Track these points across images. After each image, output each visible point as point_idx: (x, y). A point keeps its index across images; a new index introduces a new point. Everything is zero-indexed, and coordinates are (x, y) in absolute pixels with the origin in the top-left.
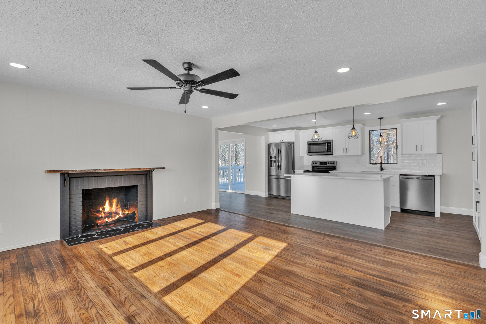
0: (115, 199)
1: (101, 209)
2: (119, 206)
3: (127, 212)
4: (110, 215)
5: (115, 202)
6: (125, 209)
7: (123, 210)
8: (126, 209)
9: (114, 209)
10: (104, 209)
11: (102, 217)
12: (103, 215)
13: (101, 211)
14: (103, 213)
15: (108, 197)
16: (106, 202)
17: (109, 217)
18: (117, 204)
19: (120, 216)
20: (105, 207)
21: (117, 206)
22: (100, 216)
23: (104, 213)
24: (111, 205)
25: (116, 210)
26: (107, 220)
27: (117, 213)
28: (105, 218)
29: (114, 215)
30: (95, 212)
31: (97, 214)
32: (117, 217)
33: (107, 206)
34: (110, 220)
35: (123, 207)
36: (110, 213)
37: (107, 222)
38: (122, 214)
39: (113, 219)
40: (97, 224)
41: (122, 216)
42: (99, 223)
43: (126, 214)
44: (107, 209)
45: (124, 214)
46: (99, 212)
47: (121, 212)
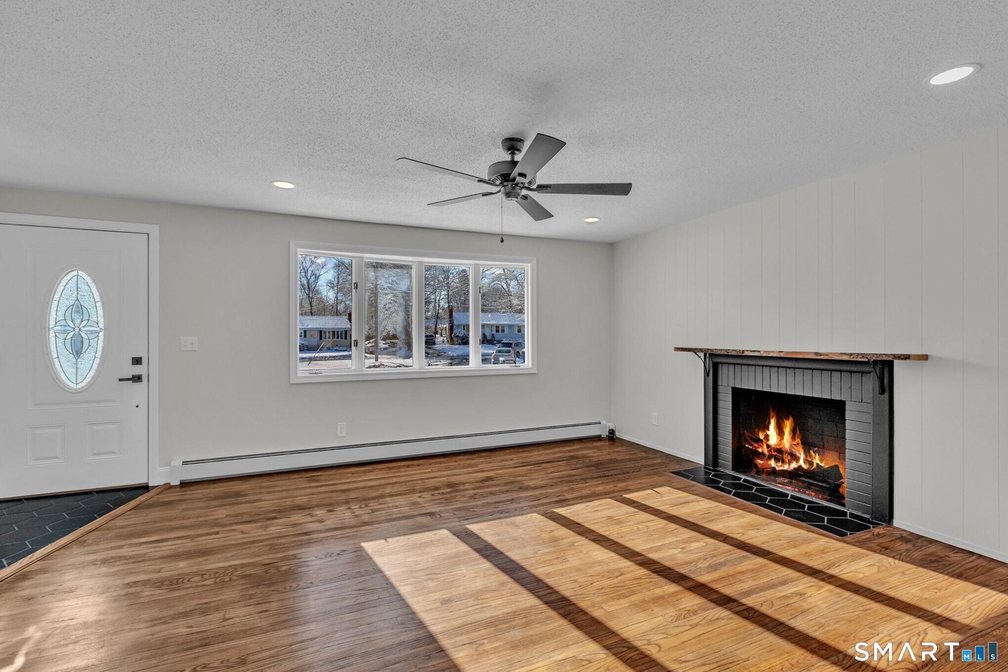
0: (788, 419)
1: (762, 437)
2: (798, 440)
3: (817, 460)
4: (779, 453)
5: (788, 425)
6: (812, 452)
7: (807, 453)
8: (815, 452)
9: (787, 443)
10: (767, 437)
11: (763, 454)
12: (766, 451)
13: (762, 441)
14: (765, 446)
15: (774, 411)
16: (769, 423)
17: (777, 460)
18: (793, 434)
19: (800, 467)
20: (768, 433)
21: (793, 438)
22: (760, 450)
23: (768, 446)
24: (780, 432)
25: (791, 447)
26: (772, 463)
27: (795, 458)
28: (770, 458)
29: (787, 458)
30: (751, 438)
31: (756, 445)
32: (794, 465)
33: (772, 431)
34: (779, 467)
35: (808, 446)
36: (780, 451)
37: (774, 468)
38: (806, 461)
39: (786, 467)
40: (756, 466)
41: (805, 467)
42: (759, 466)
43: (815, 465)
44: (773, 440)
45: (811, 463)
46: (759, 441)
47: (802, 456)
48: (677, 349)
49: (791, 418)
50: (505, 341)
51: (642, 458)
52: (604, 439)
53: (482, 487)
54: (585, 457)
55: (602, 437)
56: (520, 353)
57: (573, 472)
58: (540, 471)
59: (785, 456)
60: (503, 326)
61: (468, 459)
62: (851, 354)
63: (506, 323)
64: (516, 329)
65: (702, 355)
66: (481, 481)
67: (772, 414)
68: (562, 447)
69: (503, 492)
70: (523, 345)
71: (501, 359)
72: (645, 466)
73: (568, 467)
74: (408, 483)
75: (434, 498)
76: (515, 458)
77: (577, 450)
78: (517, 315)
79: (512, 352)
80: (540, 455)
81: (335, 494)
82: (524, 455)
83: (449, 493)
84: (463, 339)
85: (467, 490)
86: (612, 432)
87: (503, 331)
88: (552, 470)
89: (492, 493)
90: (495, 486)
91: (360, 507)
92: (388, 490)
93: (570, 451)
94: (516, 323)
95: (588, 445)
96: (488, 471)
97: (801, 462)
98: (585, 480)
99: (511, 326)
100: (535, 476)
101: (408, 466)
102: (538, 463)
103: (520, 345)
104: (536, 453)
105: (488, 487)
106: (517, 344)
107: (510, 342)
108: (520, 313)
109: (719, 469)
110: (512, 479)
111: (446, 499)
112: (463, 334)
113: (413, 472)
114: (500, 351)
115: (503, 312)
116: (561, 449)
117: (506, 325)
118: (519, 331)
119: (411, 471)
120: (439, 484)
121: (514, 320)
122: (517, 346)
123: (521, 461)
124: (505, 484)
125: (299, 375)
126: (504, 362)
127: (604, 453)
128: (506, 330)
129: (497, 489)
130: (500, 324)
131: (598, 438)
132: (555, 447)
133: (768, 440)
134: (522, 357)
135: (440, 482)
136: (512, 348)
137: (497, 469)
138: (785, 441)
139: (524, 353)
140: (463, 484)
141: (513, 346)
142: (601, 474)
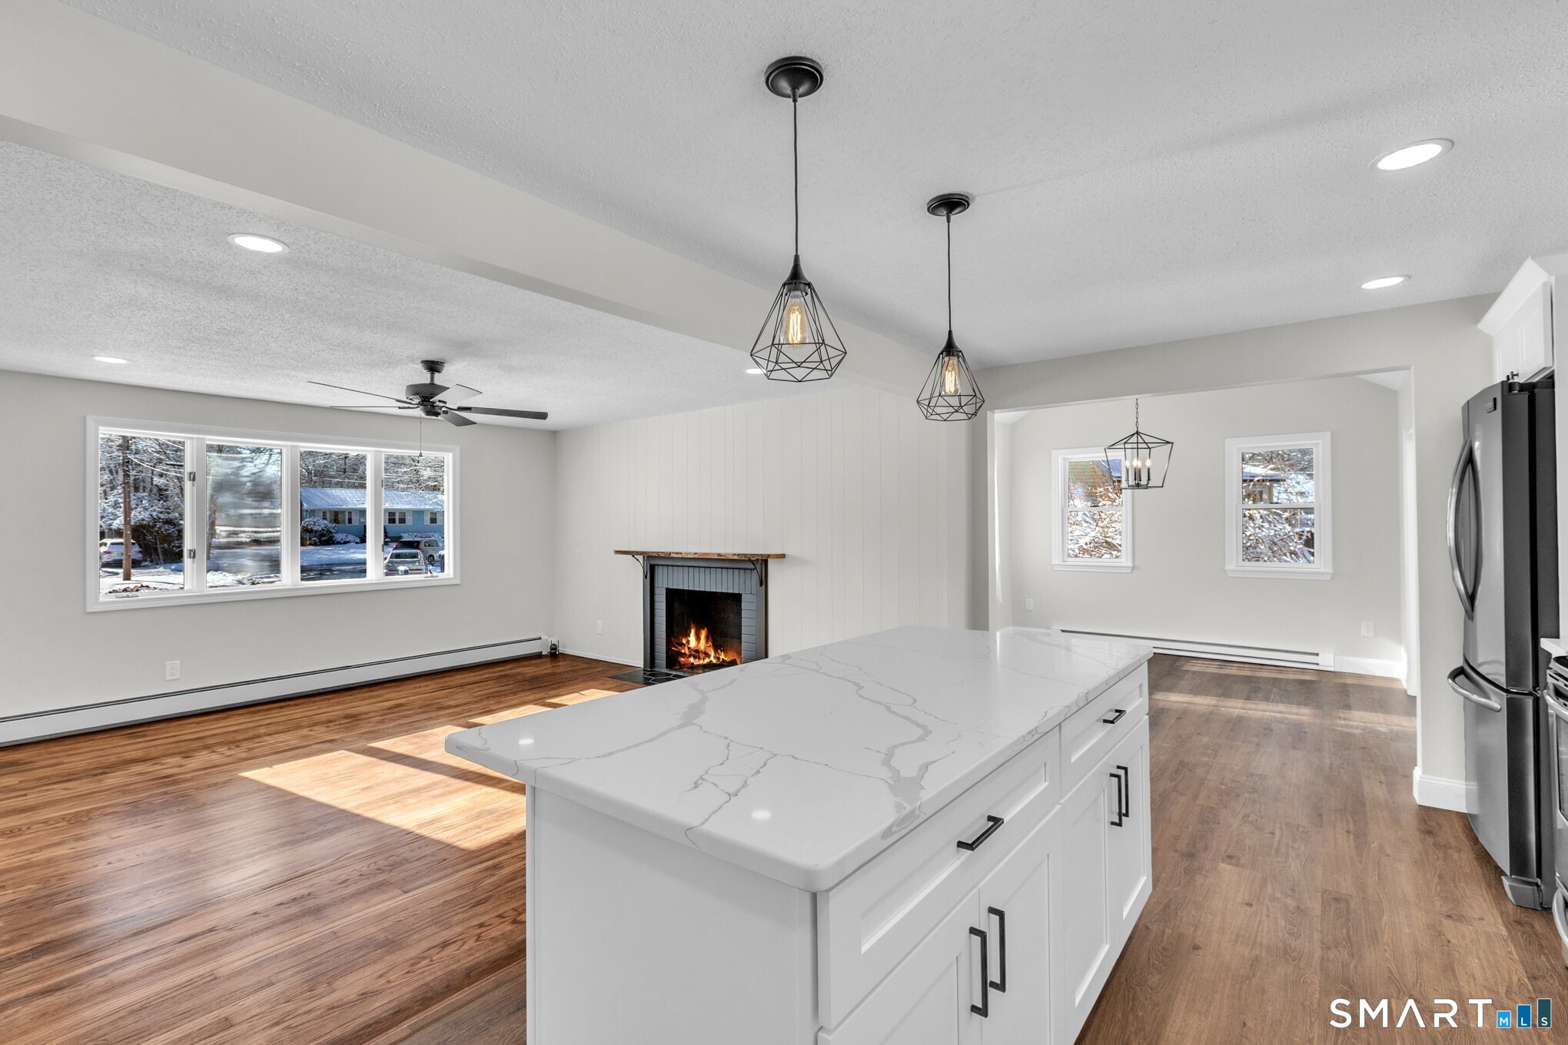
0: (703, 629)
1: (684, 641)
2: (710, 644)
3: (722, 657)
4: (696, 653)
5: (703, 634)
6: (719, 651)
7: (716, 651)
8: (721, 651)
9: (702, 645)
10: (688, 642)
11: (685, 654)
12: (687, 652)
13: (684, 645)
14: (686, 648)
15: (694, 624)
16: (690, 632)
17: (695, 657)
18: (707, 638)
19: (711, 661)
20: (689, 639)
21: (707, 642)
22: (683, 651)
23: (689, 648)
24: (698, 638)
25: (705, 648)
26: (692, 660)
27: (707, 655)
28: (690, 656)
29: (702, 656)
30: (677, 643)
31: (680, 648)
32: (707, 660)
33: (692, 638)
34: (697, 662)
35: (717, 647)
36: (697, 651)
37: (693, 664)
38: (715, 657)
39: (701, 662)
40: (679, 662)
41: (714, 661)
42: (682, 663)
43: (721, 660)
44: (693, 643)
45: (718, 659)
46: (682, 645)
47: (712, 654)
48: (617, 552)
49: (706, 629)
50: (406, 538)
51: (583, 669)
52: (546, 656)
53: (390, 713)
54: (519, 674)
55: (543, 654)
56: (435, 558)
57: (502, 689)
58: (463, 692)
59: (701, 654)
60: (403, 513)
61: (368, 692)
62: (739, 555)
63: (408, 507)
64: (427, 518)
65: (640, 558)
66: (389, 709)
67: (692, 626)
68: (493, 668)
69: (419, 714)
70: (441, 545)
71: (402, 568)
72: (582, 675)
73: (498, 685)
74: (288, 722)
75: (329, 729)
76: (432, 684)
77: (510, 669)
78: (428, 495)
79: (421, 556)
80: (464, 678)
81: (182, 744)
82: (444, 680)
83: (350, 722)
84: (322, 535)
85: (372, 717)
86: (554, 648)
87: (403, 521)
88: (478, 689)
89: (404, 716)
90: (408, 710)
91: (229, 749)
92: (262, 731)
93: (501, 671)
94: (427, 507)
95: (525, 663)
96: (397, 699)
97: (712, 658)
98: (515, 693)
99: (419, 513)
100: (456, 697)
101: (281, 707)
102: (462, 686)
103: (437, 544)
104: (460, 677)
105: (399, 712)
106: (430, 544)
107: (417, 539)
108: (434, 490)
109: (656, 669)
110: (428, 702)
111: (346, 728)
112: (323, 526)
113: (292, 712)
114: (398, 556)
115: (403, 490)
116: (491, 670)
117: (408, 510)
118: (433, 520)
119: (289, 711)
120: (334, 717)
121: (424, 502)
122: (429, 546)
123: (440, 686)
124: (420, 708)
125: (102, 599)
126: (406, 572)
127: (545, 668)
128: (409, 519)
129: (410, 712)
130: (397, 509)
131: (539, 656)
132: (484, 669)
133: (689, 644)
134: (439, 564)
135: (334, 715)
136: (420, 549)
137: (408, 697)
138: (701, 644)
139: (442, 557)
140: (366, 713)
141: (422, 546)
142: (534, 686)
